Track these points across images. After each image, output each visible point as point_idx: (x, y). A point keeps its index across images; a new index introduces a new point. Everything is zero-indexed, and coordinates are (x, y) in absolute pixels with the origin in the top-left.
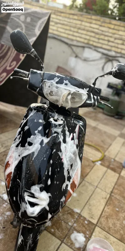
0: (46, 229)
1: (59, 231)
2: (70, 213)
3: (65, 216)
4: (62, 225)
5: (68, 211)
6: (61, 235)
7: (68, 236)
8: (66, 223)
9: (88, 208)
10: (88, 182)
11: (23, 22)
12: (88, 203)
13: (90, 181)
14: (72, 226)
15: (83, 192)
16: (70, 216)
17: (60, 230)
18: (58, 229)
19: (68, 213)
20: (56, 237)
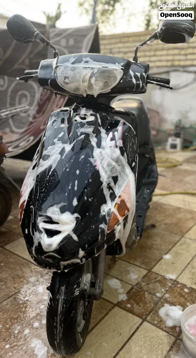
0: (119, 304)
1: (140, 306)
2: (159, 281)
3: (151, 286)
4: (145, 297)
5: (156, 278)
6: (143, 311)
7: (154, 312)
8: (151, 294)
9: (190, 271)
10: (190, 239)
11: (65, 47)
12: (189, 266)
13: (193, 237)
14: (161, 298)
15: (182, 252)
16: (159, 285)
17: (141, 304)
18: (138, 304)
19: (157, 281)
20: (134, 314)
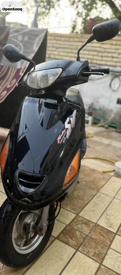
2: (85, 223)
3: (79, 226)
4: (76, 234)
5: (82, 221)
6: (76, 243)
7: (83, 245)
8: (80, 232)
9: (106, 217)
10: (104, 194)
11: (21, 42)
12: (104, 213)
13: (106, 193)
14: (87, 235)
15: (99, 203)
16: (85, 225)
18: (72, 238)
19: (82, 223)
20: (69, 246)
